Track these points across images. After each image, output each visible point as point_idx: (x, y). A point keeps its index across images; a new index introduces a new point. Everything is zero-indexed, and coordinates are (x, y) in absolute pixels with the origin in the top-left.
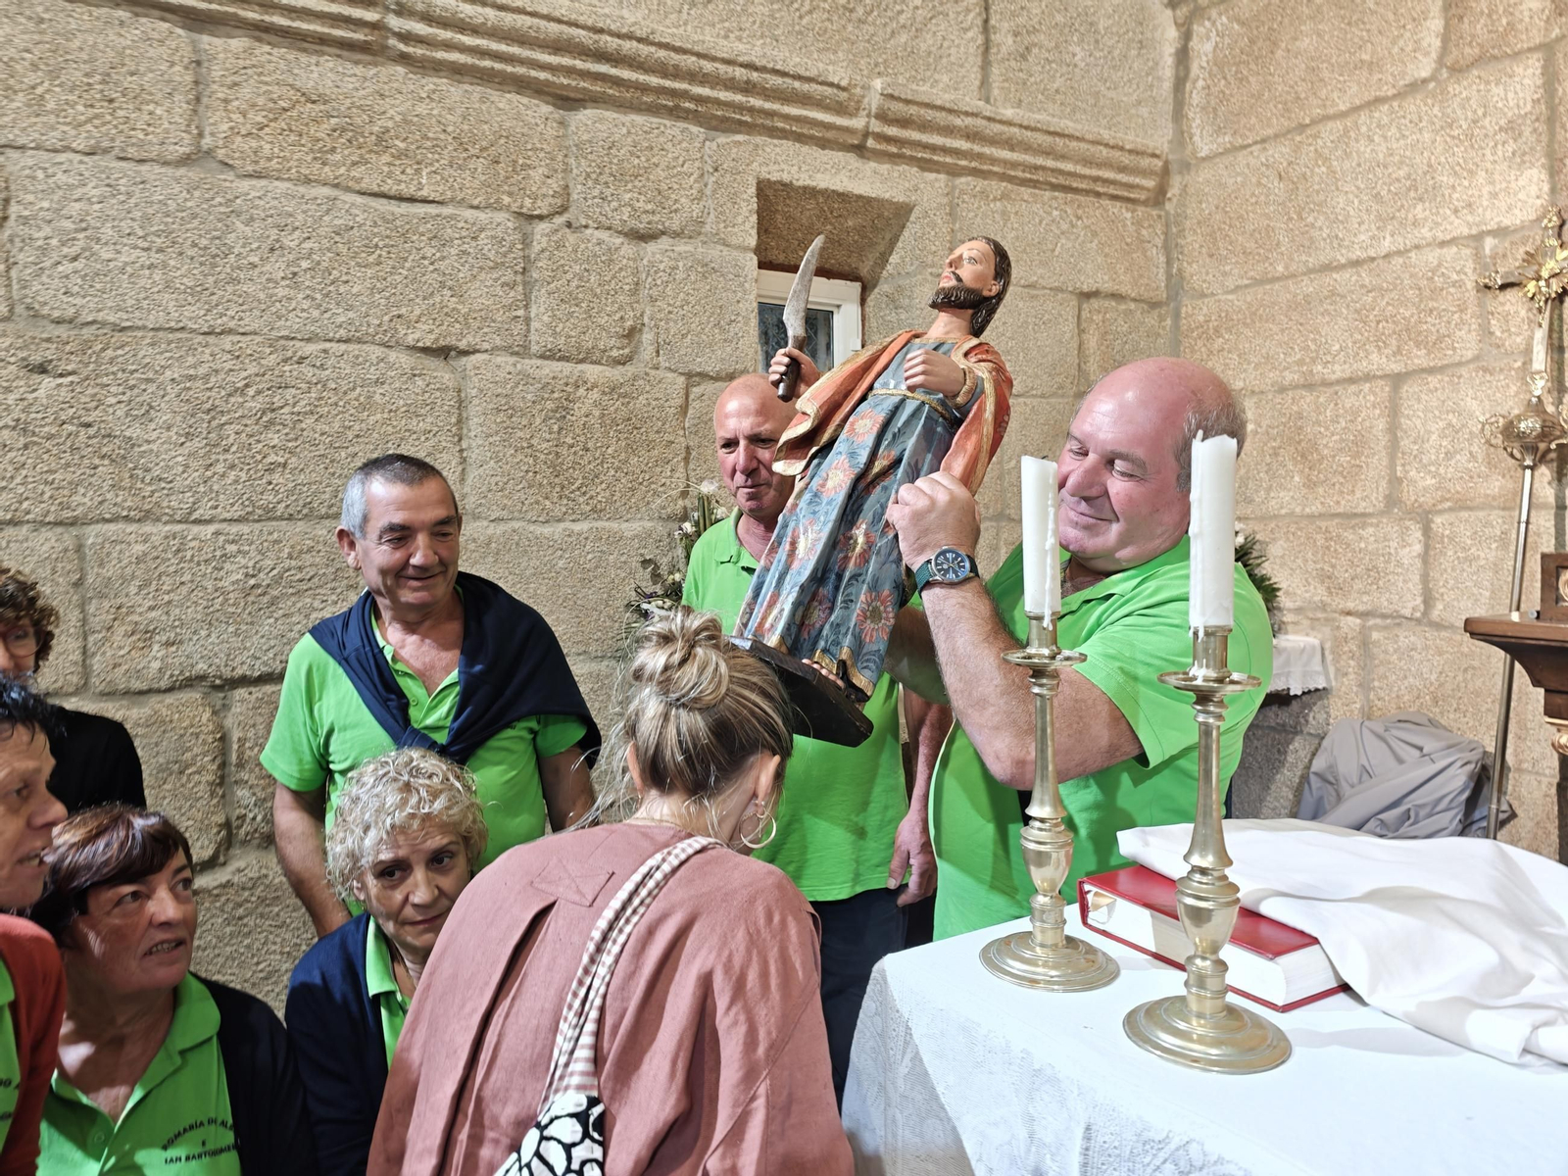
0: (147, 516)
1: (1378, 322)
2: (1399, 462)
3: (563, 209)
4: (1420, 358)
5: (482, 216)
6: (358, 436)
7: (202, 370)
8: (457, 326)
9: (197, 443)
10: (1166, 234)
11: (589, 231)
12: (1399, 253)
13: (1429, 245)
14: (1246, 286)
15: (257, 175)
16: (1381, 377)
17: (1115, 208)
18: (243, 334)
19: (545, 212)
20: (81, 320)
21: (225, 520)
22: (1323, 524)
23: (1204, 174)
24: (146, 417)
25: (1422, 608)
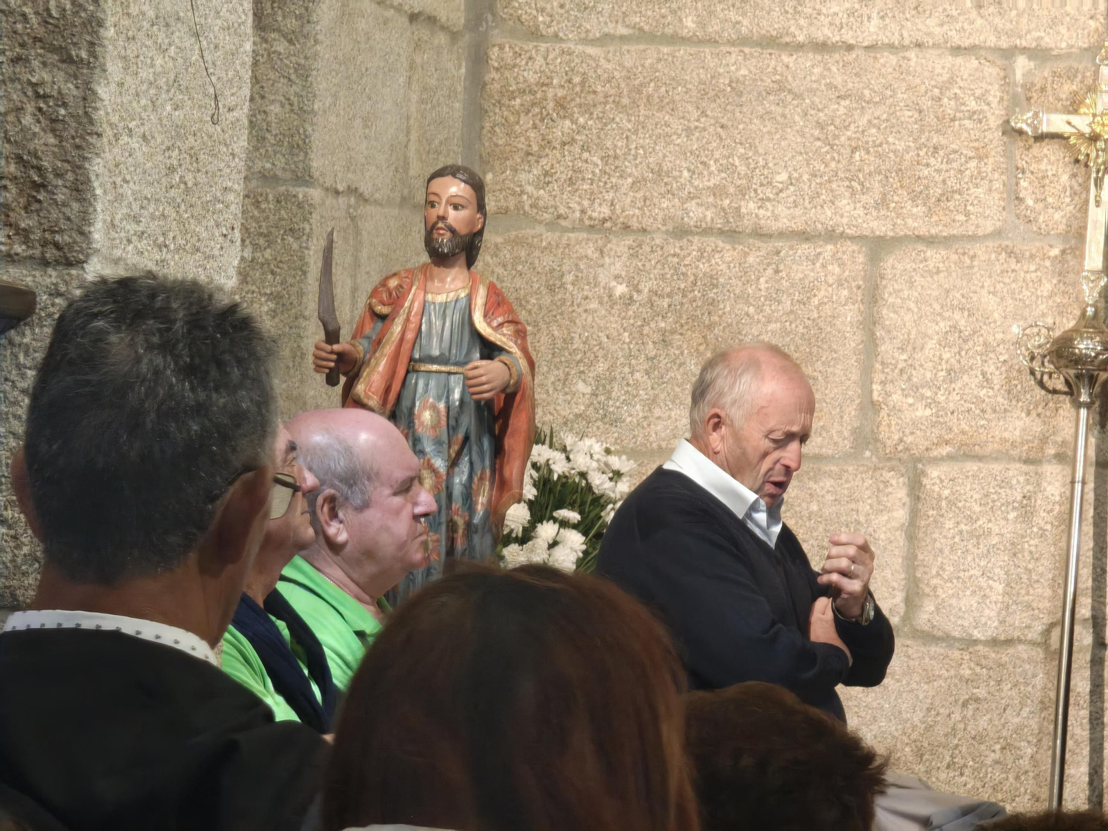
1: (853, 150)
2: (876, 378)
4: (916, 219)
12: (891, 47)
13: (936, 46)
14: (622, 38)
16: (852, 238)
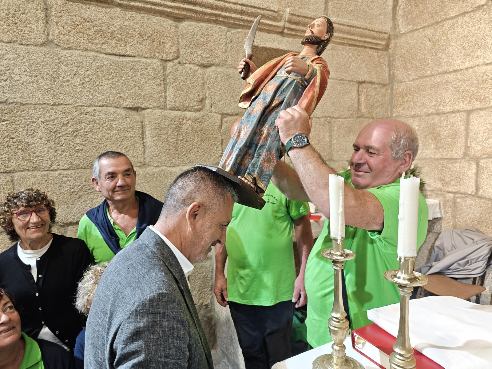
0: (35, 169)
1: (463, 92)
2: (469, 141)
3: (178, 57)
4: (477, 105)
5: (149, 61)
6: (107, 139)
7: (52, 118)
8: (141, 100)
9: (51, 143)
10: (389, 60)
11: (186, 65)
12: (471, 67)
13: (482, 65)
14: (417, 79)
15: (69, 49)
16: (463, 111)
17: (371, 52)
18: (66, 105)
19: (171, 59)
20: (9, 101)
21: (62, 169)
22: (441, 162)
23: (403, 39)
24: (34, 134)
25: (475, 191)
